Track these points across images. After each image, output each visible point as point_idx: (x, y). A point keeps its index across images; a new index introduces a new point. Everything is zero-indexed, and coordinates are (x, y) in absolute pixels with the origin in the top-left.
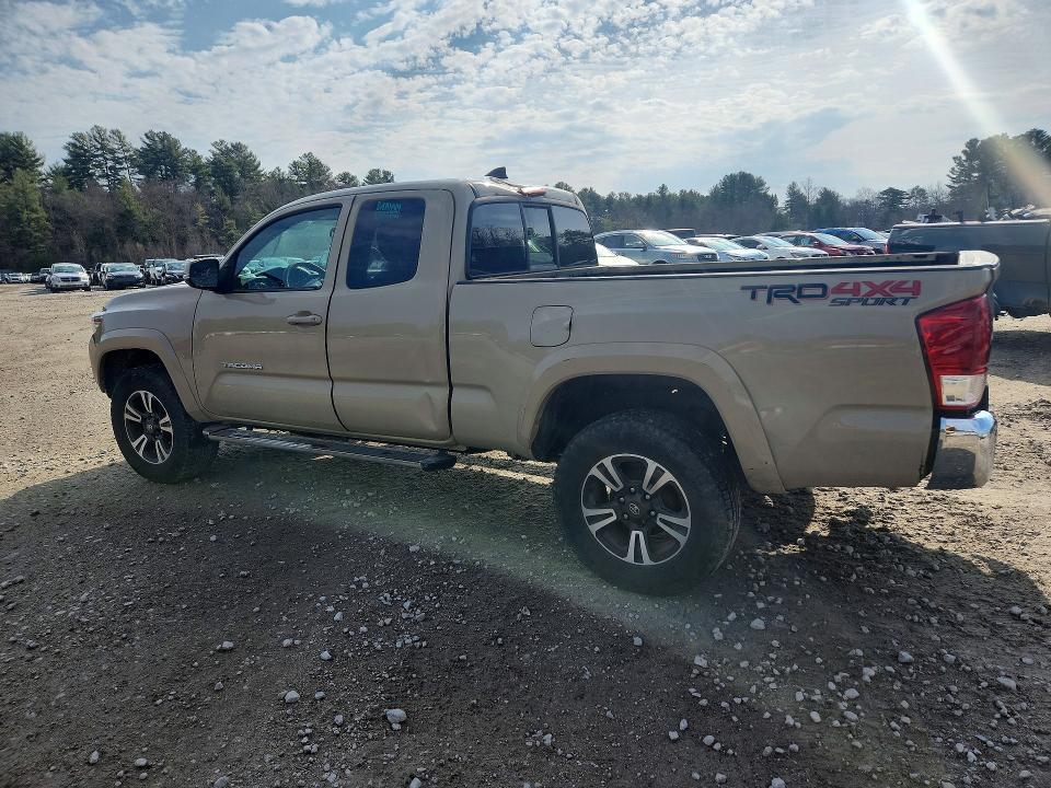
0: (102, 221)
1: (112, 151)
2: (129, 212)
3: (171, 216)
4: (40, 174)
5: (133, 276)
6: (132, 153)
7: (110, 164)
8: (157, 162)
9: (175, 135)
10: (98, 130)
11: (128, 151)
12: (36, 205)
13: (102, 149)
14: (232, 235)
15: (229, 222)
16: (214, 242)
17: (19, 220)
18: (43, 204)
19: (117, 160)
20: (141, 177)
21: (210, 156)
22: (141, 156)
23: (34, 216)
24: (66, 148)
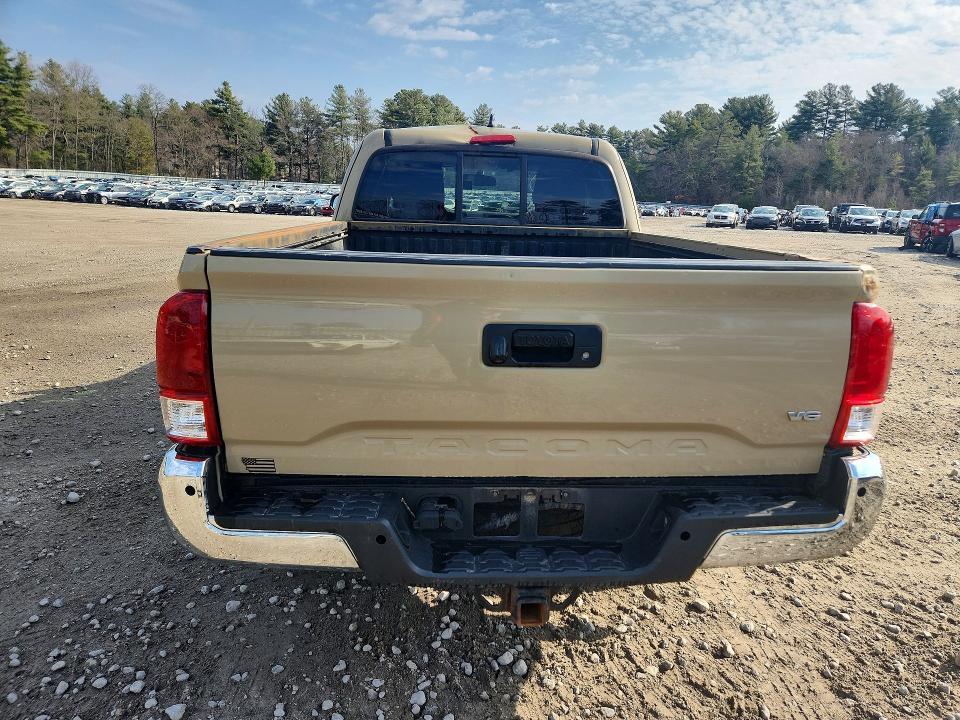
0: (804, 170)
1: (837, 106)
2: (830, 162)
3: (868, 165)
4: (773, 129)
5: (768, 218)
6: (854, 106)
7: (832, 117)
8: (874, 115)
9: (901, 86)
10: (830, 87)
11: (850, 104)
12: (757, 156)
13: (828, 104)
14: (924, 186)
15: (925, 172)
16: (901, 193)
17: (741, 168)
18: (763, 155)
19: (838, 114)
20: (857, 128)
21: (931, 105)
22: (861, 108)
23: (754, 164)
24: (797, 105)
